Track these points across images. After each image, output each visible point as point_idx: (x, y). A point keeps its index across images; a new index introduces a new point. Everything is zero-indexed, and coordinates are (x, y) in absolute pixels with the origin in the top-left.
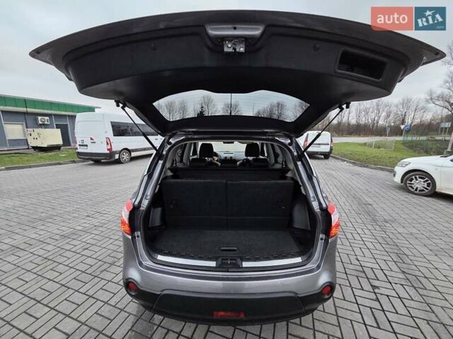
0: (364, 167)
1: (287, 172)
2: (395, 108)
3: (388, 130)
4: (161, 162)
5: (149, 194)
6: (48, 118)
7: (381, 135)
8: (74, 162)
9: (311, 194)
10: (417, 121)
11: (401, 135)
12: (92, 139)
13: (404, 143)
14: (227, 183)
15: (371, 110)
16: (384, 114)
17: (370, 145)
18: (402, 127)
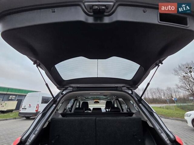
0: (167, 118)
1: (133, 115)
2: (166, 91)
3: (168, 101)
4: (54, 105)
5: (38, 130)
6: (15, 96)
7: (166, 103)
8: (15, 118)
9: (158, 127)
10: (178, 97)
11: (174, 103)
12: (30, 105)
13: (178, 107)
14: (96, 119)
15: (156, 92)
16: (162, 94)
17: (163, 108)
18: (173, 99)
